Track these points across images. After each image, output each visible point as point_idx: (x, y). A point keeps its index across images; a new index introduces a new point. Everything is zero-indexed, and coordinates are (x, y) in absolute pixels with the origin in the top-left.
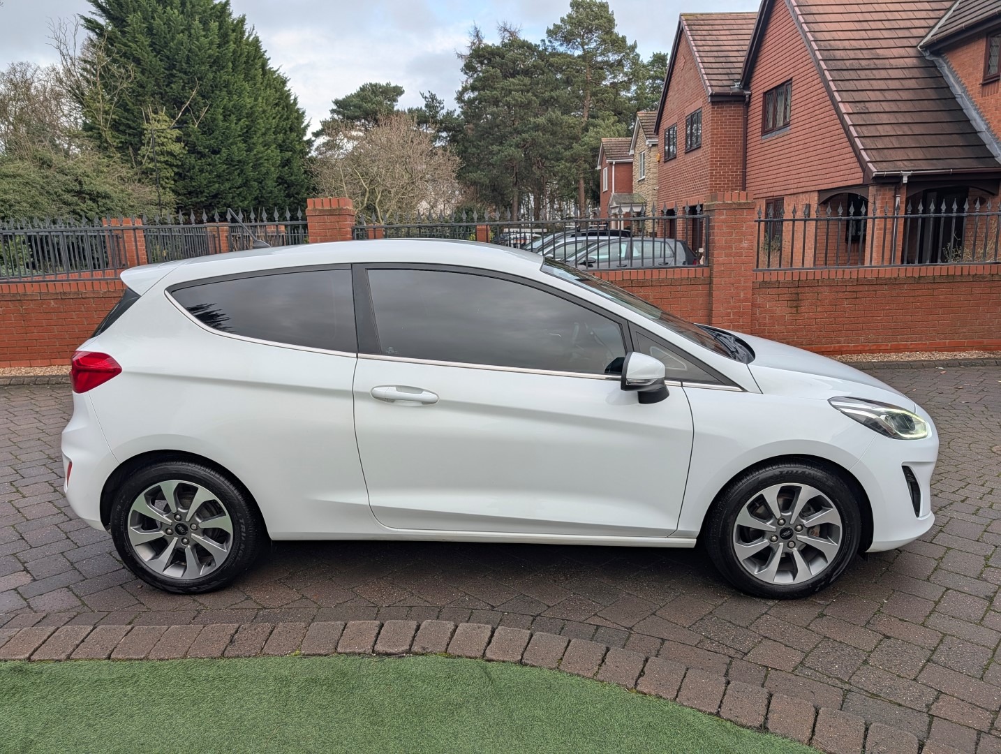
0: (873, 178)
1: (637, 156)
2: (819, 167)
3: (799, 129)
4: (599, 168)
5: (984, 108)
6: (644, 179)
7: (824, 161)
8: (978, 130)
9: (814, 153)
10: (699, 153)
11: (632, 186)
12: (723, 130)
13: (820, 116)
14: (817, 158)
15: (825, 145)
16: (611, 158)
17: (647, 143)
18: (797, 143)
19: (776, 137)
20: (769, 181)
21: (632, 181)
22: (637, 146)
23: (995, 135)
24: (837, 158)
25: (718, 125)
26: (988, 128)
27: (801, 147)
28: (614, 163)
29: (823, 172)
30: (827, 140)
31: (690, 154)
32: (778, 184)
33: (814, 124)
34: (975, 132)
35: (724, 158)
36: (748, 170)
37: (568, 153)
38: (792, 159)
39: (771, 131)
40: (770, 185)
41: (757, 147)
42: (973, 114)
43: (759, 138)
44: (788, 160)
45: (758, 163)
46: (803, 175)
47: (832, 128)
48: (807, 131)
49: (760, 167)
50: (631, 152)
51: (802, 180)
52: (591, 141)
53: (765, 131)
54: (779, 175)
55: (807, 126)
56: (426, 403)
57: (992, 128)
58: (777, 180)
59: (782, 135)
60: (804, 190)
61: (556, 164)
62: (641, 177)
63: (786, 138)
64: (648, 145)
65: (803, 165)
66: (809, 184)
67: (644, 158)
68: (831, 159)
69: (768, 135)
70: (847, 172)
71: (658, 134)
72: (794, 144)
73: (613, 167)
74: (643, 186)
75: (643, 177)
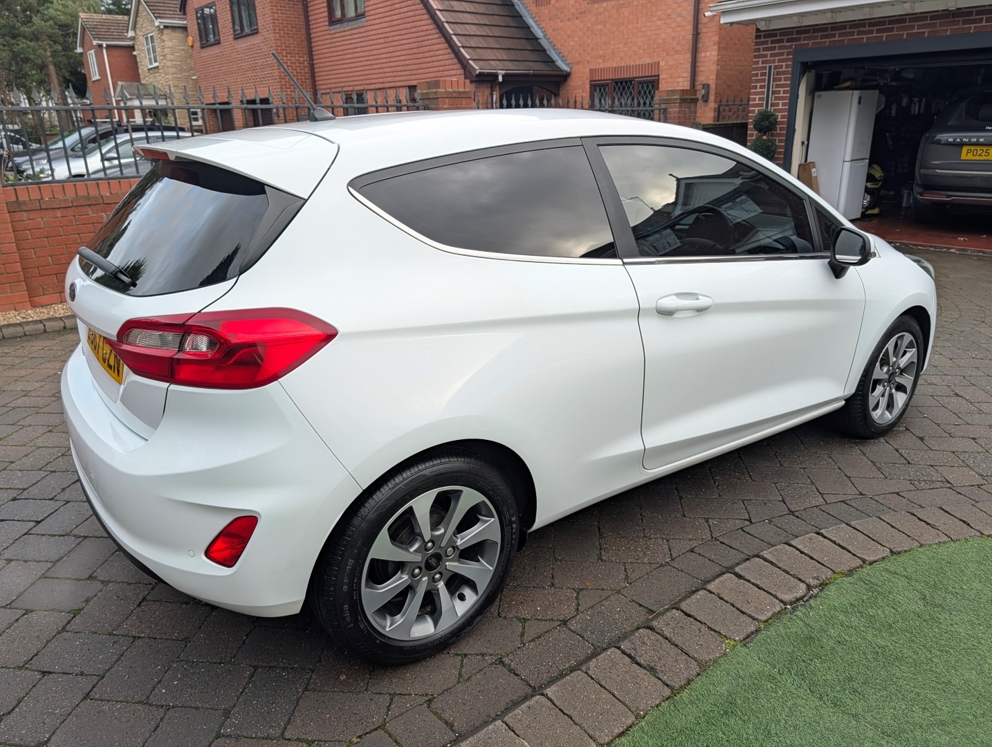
0: (477, 75)
1: (142, 40)
2: (407, 62)
3: (377, 21)
4: (79, 50)
5: (539, 17)
6: (157, 67)
7: (413, 56)
8: (538, 37)
9: (399, 48)
10: (255, 40)
11: (139, 75)
12: (284, 16)
13: (402, 10)
14: (403, 53)
15: (412, 40)
16: (100, 39)
17: (157, 23)
18: (376, 37)
19: (349, 28)
20: (345, 75)
21: (137, 68)
22: (138, 26)
23: (551, 42)
24: (428, 54)
25: (277, 9)
26: (545, 36)
27: (382, 41)
28: (105, 46)
29: (413, 67)
30: (414, 35)
31: (240, 40)
32: (357, 78)
33: (395, 17)
34: (536, 39)
35: (289, 47)
36: (315, 62)
37: (26, 29)
38: (373, 53)
39: (340, 21)
40: (348, 79)
41: (324, 37)
42: (531, 22)
43: (327, 28)
44: (368, 53)
45: (329, 55)
46: (389, 70)
47: (418, 23)
48: (388, 24)
49: (331, 59)
50: (131, 34)
51: (387, 75)
52: (59, 15)
53: (332, 21)
54: (357, 69)
55: (387, 19)
56: (701, 310)
57: (548, 36)
58: (356, 74)
59: (356, 26)
60: (392, 85)
61: (13, 41)
62: (151, 64)
63: (362, 30)
64: (159, 26)
65: (388, 60)
66: (397, 79)
67: (152, 42)
68: (421, 55)
69: (338, 26)
70: (441, 68)
71: (185, 14)
72: (373, 37)
73: (104, 51)
74: (157, 74)
75: (156, 65)
